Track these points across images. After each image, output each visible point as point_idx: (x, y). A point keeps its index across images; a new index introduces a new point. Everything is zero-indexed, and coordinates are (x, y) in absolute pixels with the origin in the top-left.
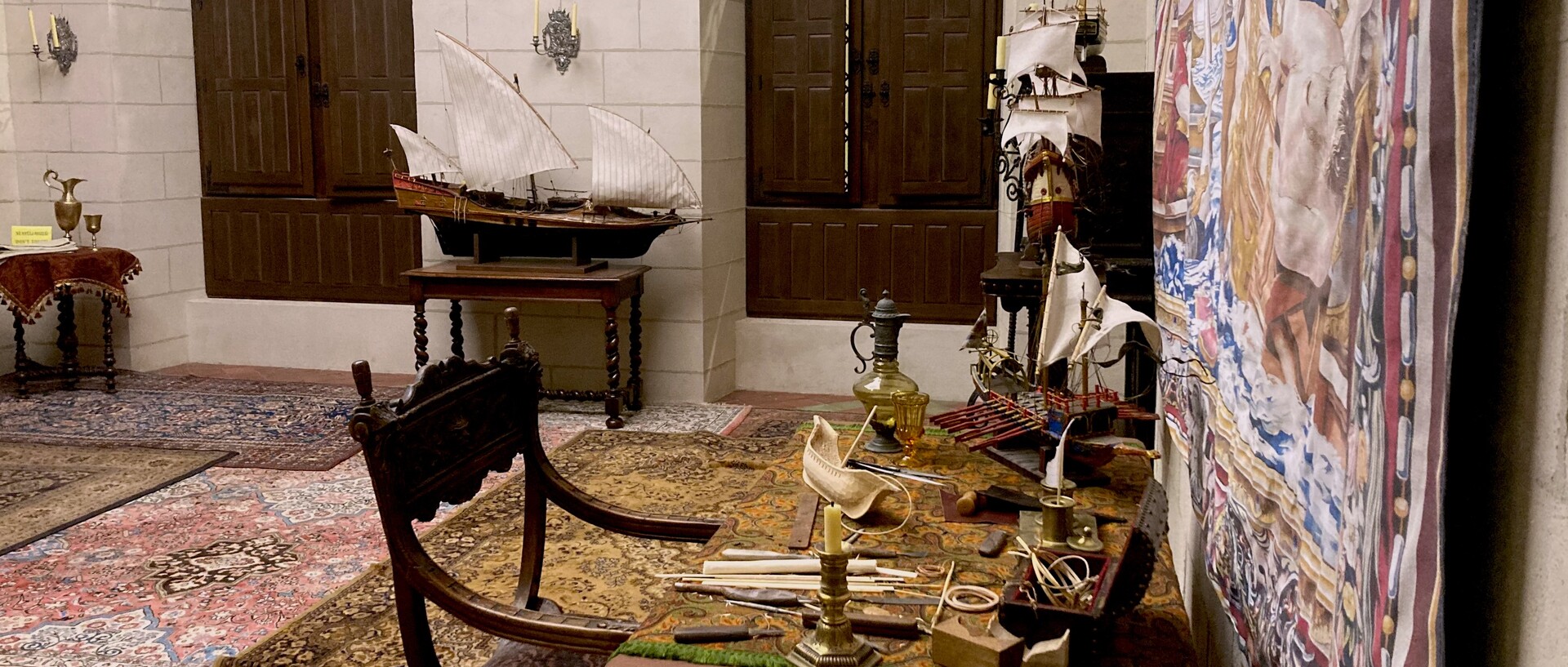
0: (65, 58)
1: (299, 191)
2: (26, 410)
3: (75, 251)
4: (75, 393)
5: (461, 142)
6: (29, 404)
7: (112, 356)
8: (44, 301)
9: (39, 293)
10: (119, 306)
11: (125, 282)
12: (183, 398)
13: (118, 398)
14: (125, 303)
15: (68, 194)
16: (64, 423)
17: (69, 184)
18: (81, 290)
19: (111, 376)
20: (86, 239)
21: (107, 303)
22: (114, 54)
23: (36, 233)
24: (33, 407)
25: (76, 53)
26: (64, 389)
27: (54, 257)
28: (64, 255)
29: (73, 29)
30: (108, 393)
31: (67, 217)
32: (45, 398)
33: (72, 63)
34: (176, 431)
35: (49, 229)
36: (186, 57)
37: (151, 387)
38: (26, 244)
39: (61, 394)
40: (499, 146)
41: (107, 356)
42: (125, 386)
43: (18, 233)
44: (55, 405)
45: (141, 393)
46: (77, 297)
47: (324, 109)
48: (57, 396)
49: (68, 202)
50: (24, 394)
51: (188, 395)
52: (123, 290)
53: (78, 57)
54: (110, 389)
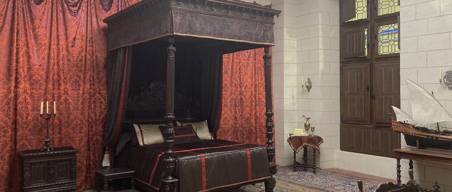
0: (309, 88)
1: (366, 123)
2: (295, 175)
3: (308, 136)
4: (306, 172)
5: (413, 112)
6: (296, 173)
7: (315, 164)
8: (300, 148)
9: (299, 146)
10: (317, 151)
11: (319, 145)
12: (332, 177)
13: (316, 175)
14: (319, 150)
15: (307, 122)
16: (303, 180)
17: (308, 119)
18: (309, 146)
19: (315, 169)
20: (311, 133)
21: (315, 150)
22: (320, 87)
23: (300, 131)
24: (297, 174)
25: (311, 87)
26: (304, 171)
27: (303, 137)
28: (305, 137)
29: (311, 81)
30: (314, 173)
31: (307, 127)
32: (299, 172)
33: (311, 89)
34: (329, 186)
35: (303, 130)
36: (338, 87)
37: (324, 173)
38: (297, 133)
39: (303, 172)
40: (426, 114)
41: (314, 164)
42: (318, 172)
43: (296, 130)
44: (301, 174)
45: (322, 175)
46: (308, 148)
47: (374, 101)
48: (302, 172)
49: (307, 123)
50: (295, 171)
51: (333, 177)
52: (319, 147)
53: (312, 87)
54: (314, 172)
